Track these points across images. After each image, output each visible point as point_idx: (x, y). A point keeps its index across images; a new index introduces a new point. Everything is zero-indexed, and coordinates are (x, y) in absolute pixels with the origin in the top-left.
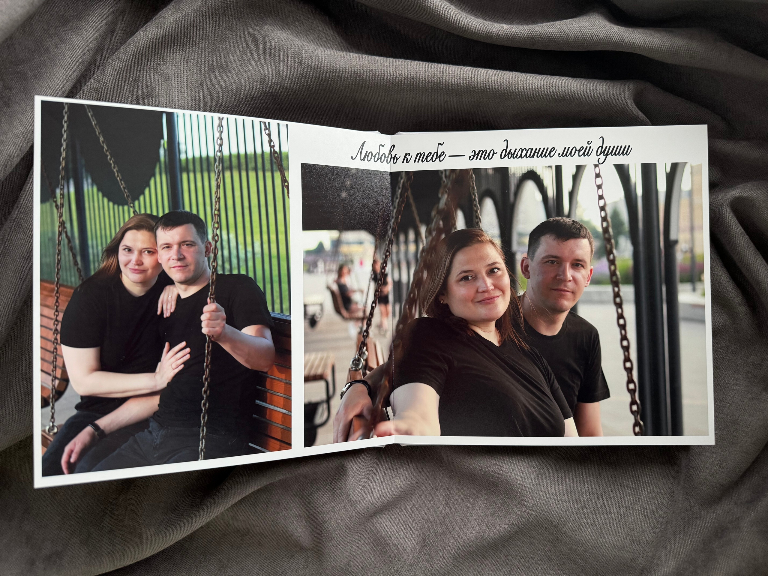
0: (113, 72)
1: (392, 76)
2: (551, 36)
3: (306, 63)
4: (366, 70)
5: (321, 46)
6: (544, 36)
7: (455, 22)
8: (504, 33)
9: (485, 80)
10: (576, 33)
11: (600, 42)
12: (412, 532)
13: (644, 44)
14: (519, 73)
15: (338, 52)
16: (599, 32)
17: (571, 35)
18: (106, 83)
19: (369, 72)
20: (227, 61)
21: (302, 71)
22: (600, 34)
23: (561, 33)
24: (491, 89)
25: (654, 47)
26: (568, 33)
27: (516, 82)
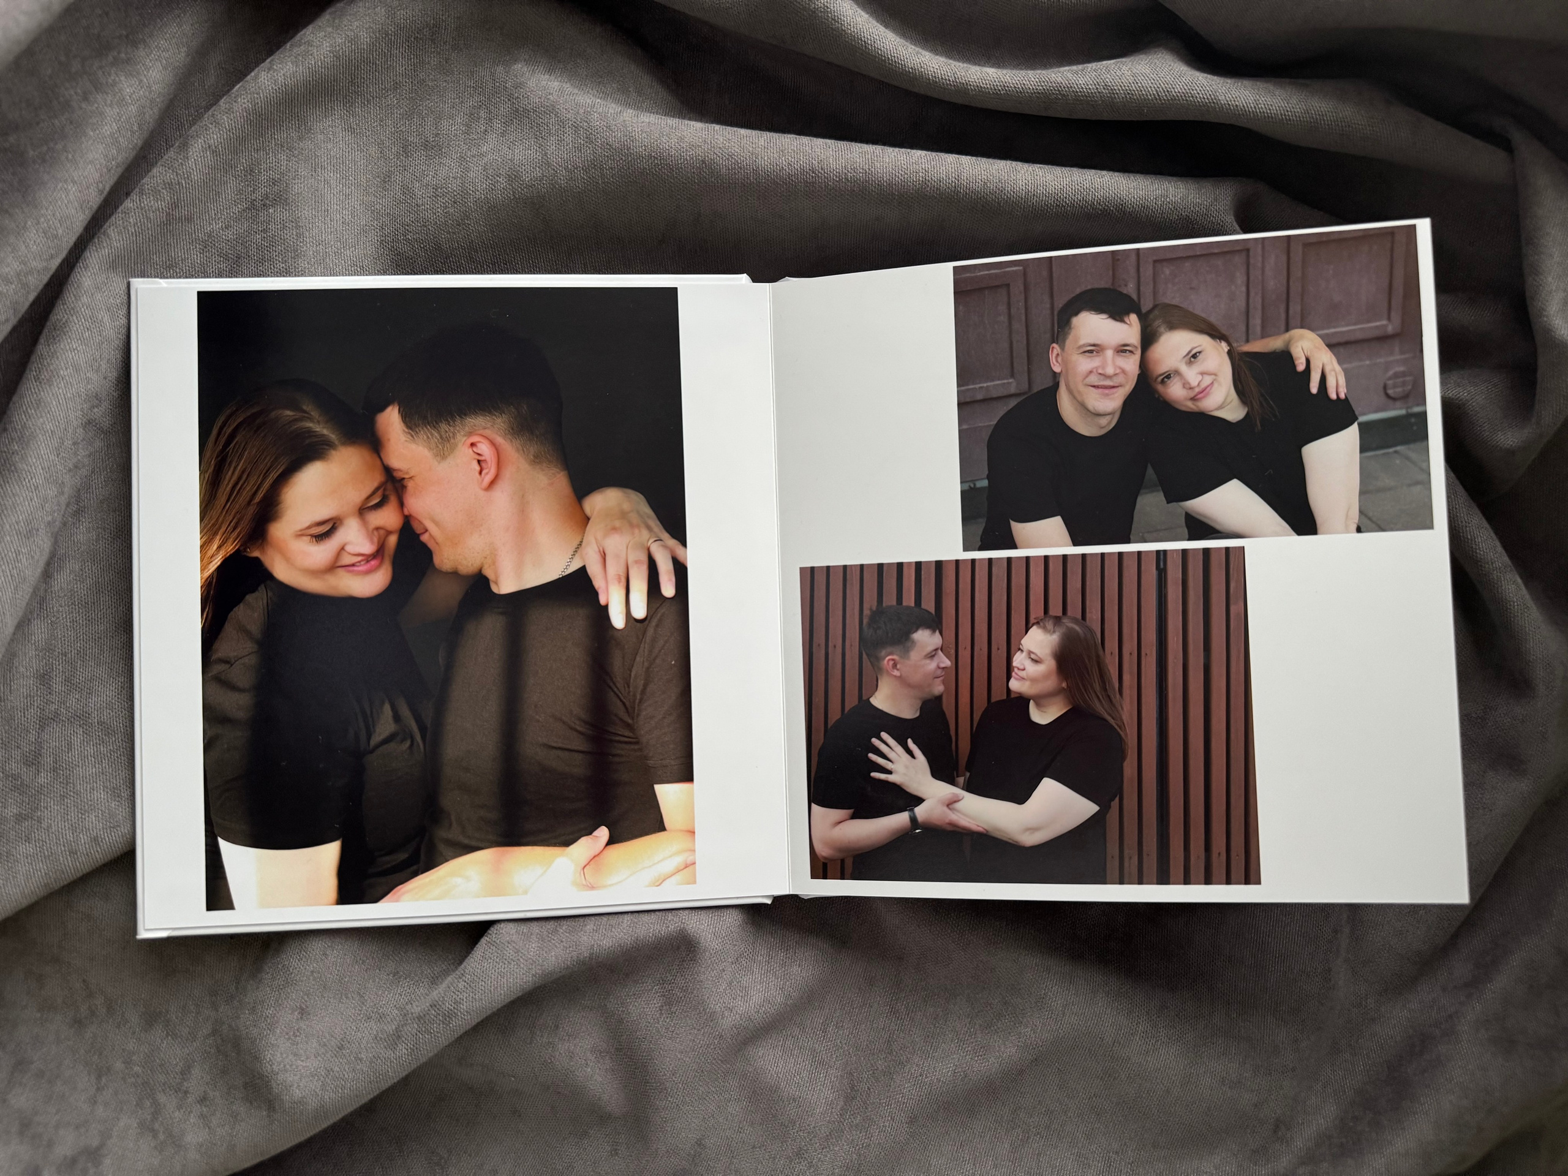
0: (203, 151)
1: (773, 166)
2: (1081, 92)
3: (601, 140)
4: (722, 154)
5: (629, 105)
6: (1066, 91)
7: (895, 61)
8: (990, 84)
9: (953, 175)
10: (1128, 86)
11: (1173, 103)
12: (827, 1072)
13: (1255, 107)
14: (1019, 163)
15: (663, 117)
16: (1171, 85)
17: (1119, 90)
18: (190, 173)
19: (728, 159)
20: (439, 134)
21: (593, 155)
22: (1174, 88)
23: (1099, 85)
24: (966, 193)
25: (1274, 114)
26: (1113, 86)
27: (1014, 180)
